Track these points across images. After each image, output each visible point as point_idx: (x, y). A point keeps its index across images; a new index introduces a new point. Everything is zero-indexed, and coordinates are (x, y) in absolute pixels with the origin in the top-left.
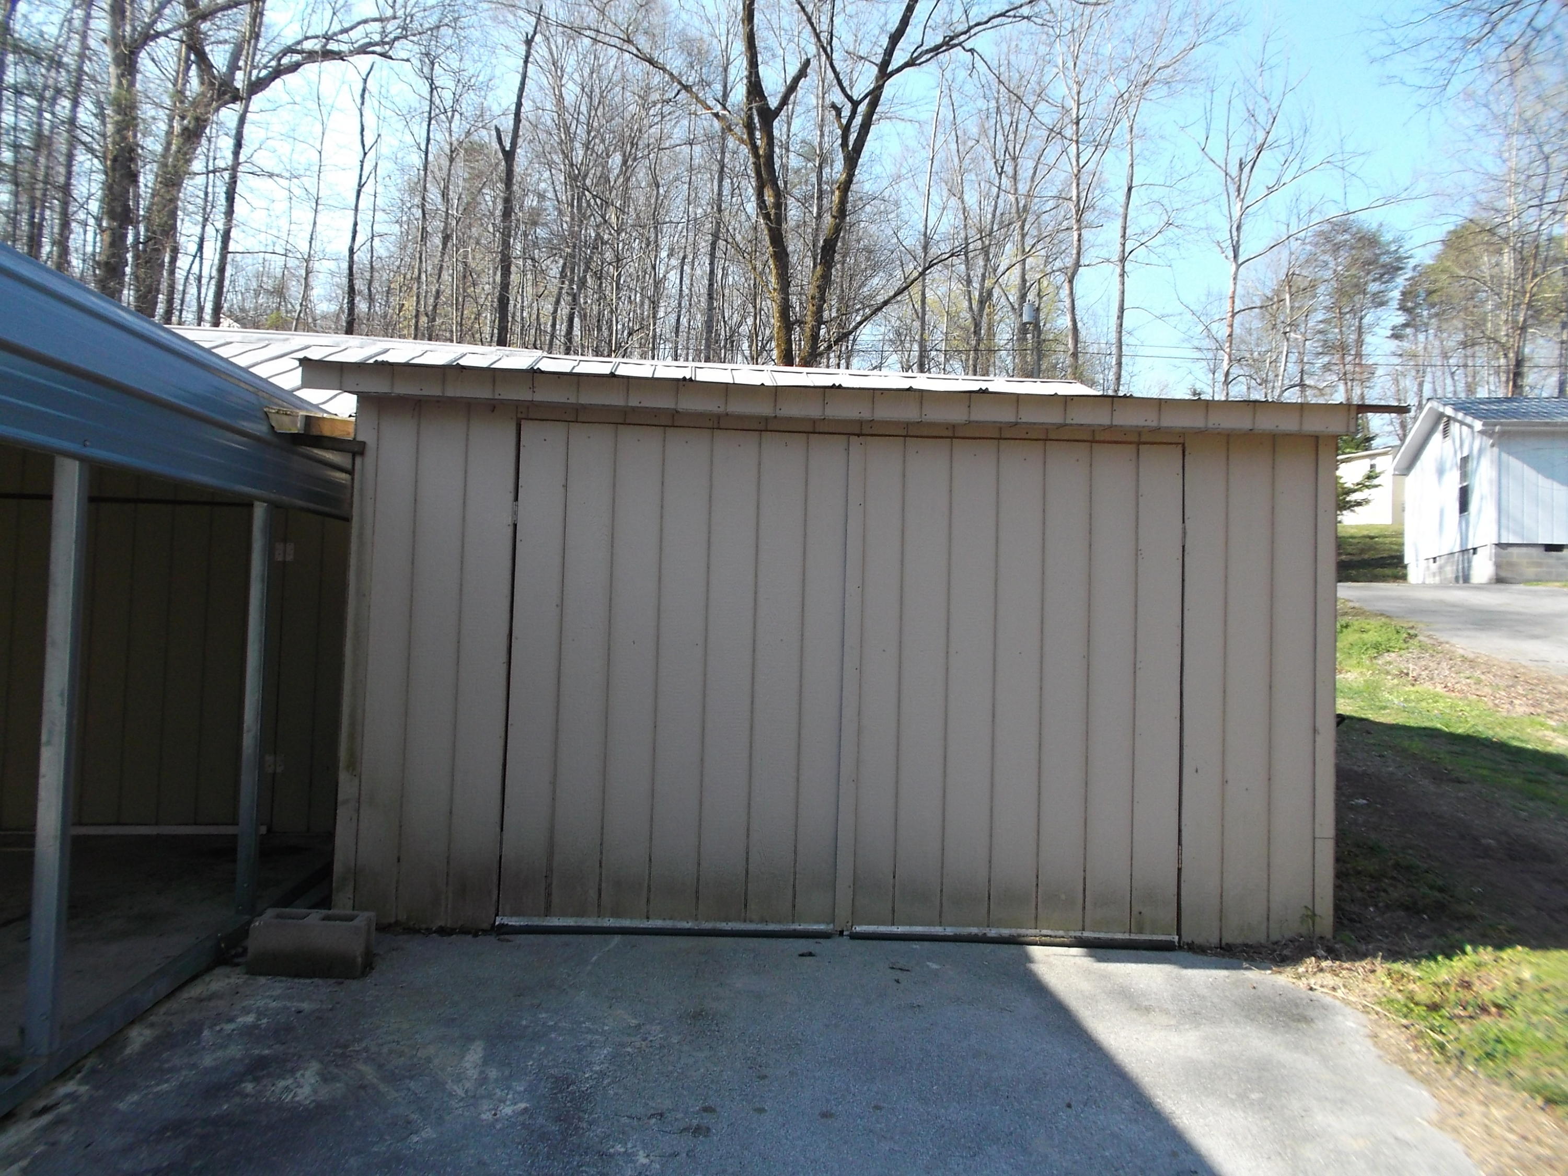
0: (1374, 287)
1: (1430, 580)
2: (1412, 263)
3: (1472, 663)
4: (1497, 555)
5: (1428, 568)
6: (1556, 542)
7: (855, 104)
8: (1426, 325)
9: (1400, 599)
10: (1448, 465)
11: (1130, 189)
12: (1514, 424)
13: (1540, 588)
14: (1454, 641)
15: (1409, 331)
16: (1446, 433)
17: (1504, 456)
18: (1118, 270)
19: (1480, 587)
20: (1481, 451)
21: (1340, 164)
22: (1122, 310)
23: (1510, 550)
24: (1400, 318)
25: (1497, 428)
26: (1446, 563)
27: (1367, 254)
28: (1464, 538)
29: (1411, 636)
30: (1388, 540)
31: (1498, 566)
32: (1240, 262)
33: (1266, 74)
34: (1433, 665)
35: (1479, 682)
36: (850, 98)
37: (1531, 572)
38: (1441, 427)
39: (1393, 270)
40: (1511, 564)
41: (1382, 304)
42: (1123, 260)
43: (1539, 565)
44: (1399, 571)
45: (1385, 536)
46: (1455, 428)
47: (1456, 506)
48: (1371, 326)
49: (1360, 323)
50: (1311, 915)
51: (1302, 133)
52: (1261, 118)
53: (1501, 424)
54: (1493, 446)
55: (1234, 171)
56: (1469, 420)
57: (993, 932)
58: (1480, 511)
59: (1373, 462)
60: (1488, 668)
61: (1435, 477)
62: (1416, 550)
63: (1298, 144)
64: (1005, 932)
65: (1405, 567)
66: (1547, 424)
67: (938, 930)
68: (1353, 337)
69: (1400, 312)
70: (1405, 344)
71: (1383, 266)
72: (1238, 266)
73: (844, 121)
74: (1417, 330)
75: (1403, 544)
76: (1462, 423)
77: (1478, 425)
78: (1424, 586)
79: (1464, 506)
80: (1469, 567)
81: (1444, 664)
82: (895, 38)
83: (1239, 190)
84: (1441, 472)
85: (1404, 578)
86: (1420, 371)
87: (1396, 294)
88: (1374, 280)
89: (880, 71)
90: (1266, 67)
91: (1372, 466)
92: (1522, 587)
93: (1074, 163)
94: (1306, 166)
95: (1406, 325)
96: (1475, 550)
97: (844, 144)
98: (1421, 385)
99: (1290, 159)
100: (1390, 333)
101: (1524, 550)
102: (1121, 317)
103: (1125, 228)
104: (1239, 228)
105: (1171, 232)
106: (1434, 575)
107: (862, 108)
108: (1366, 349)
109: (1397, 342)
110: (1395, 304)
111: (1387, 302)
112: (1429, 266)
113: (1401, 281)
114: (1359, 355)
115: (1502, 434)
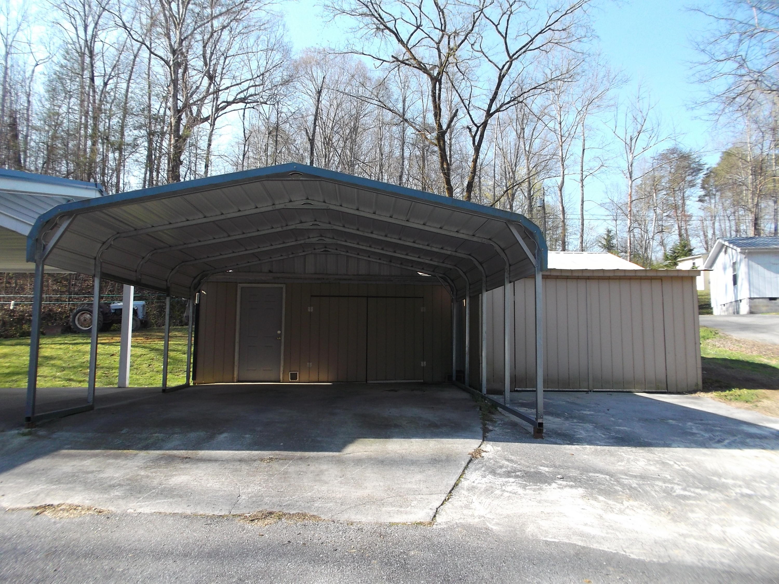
0: (689, 178)
1: (723, 314)
2: (706, 166)
3: (739, 341)
4: (750, 302)
5: (722, 309)
6: (773, 297)
7: (478, 127)
8: (715, 195)
9: (711, 321)
10: (728, 266)
11: (584, 150)
12: (754, 249)
13: (767, 315)
14: (732, 334)
15: (707, 198)
16: (726, 252)
17: (750, 262)
18: (580, 185)
19: (743, 316)
20: (741, 260)
21: (674, 138)
22: (583, 201)
23: (755, 300)
24: (702, 193)
25: (747, 251)
26: (729, 306)
27: (685, 163)
28: (736, 295)
29: (716, 333)
30: (703, 297)
31: (750, 307)
32: (633, 179)
33: (641, 101)
34: (724, 343)
35: (741, 347)
36: (476, 125)
37: (764, 309)
38: (724, 250)
39: (698, 170)
40: (756, 306)
41: (693, 186)
42: (582, 180)
43: (767, 306)
44: (709, 310)
45: (702, 296)
46: (729, 250)
47: (732, 283)
48: (688, 196)
49: (683, 195)
50: (697, 385)
51: (657, 125)
52: (639, 120)
53: (748, 249)
54: (745, 258)
55: (628, 141)
56: (735, 247)
57: (625, 390)
58: (742, 285)
59: (694, 261)
60: (744, 342)
61: (722, 271)
62: (716, 302)
63: (655, 130)
64: (628, 390)
65: (712, 309)
66: (767, 249)
67: (612, 390)
68: (681, 202)
69: (702, 190)
70: (705, 204)
71: (692, 169)
72: (632, 181)
73: (473, 134)
74: (710, 198)
75: (710, 299)
76: (732, 249)
77: (739, 250)
78: (720, 316)
79: (735, 282)
80: (739, 308)
81: (729, 342)
82: (492, 101)
83: (631, 149)
84: (725, 269)
85: (711, 313)
86: (713, 217)
87: (699, 181)
88: (689, 175)
89: (487, 113)
90: (640, 98)
91: (694, 264)
92: (760, 315)
93: (560, 140)
94: (659, 139)
95: (705, 196)
96: (741, 300)
97: (474, 143)
98: (714, 224)
99: (652, 136)
100: (698, 199)
101: (761, 300)
102: (582, 205)
103: (582, 167)
104: (631, 165)
105: (603, 169)
106: (724, 311)
107: (480, 129)
108: (686, 208)
109: (701, 203)
110: (699, 185)
111: (695, 185)
112: (715, 168)
113: (702, 175)
114: (683, 210)
115: (749, 253)
